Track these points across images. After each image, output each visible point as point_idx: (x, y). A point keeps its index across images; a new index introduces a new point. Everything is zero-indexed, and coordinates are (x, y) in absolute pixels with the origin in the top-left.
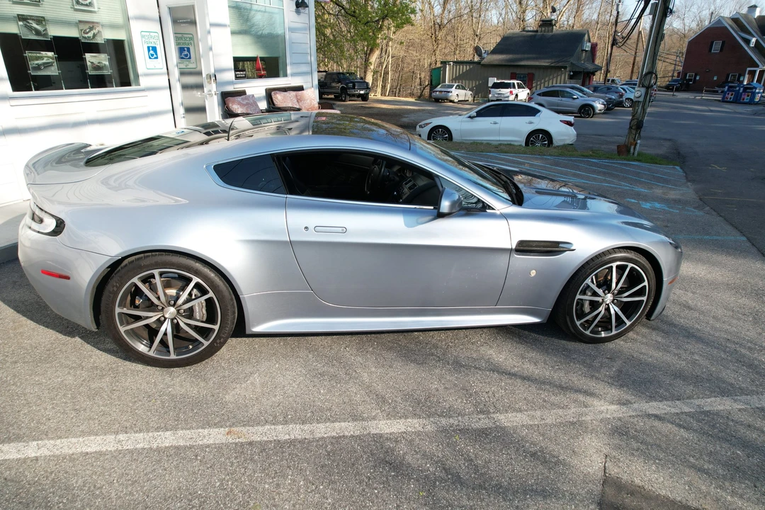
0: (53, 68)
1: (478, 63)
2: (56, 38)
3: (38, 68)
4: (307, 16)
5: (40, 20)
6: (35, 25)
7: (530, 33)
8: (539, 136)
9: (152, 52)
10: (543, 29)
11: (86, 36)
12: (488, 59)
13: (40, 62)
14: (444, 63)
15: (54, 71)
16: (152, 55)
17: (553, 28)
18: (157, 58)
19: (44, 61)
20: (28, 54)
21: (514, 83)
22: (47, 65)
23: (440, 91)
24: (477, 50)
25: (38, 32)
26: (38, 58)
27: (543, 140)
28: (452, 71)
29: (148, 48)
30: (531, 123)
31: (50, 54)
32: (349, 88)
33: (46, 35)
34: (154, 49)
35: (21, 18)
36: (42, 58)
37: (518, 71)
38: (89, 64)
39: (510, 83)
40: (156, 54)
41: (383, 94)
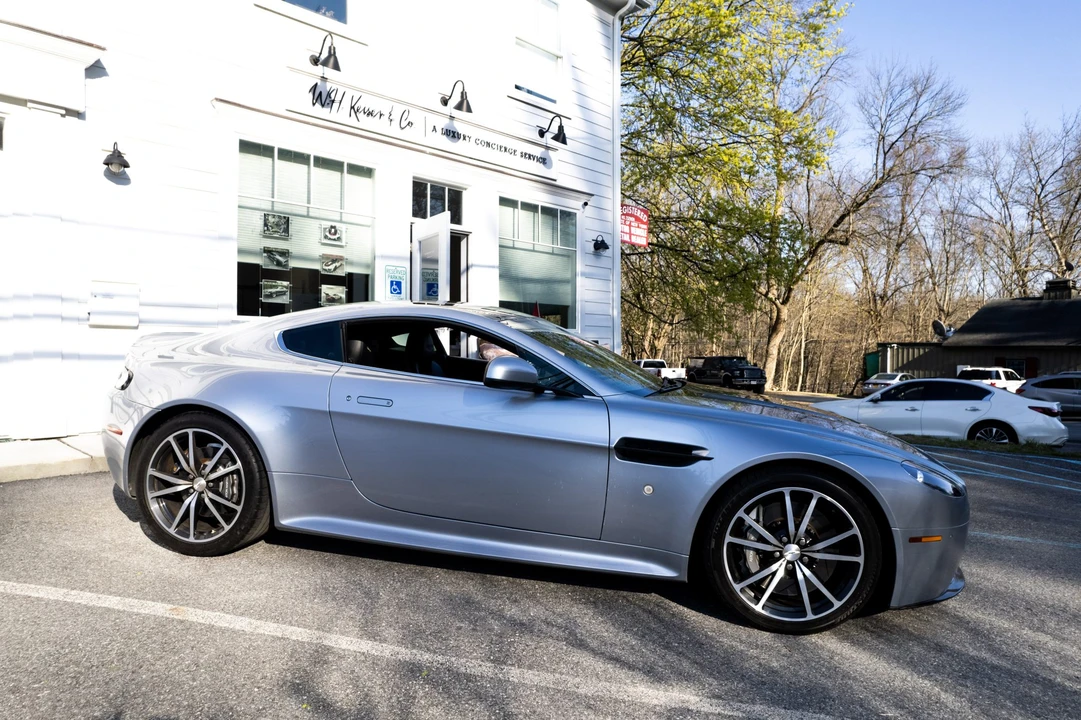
0: (284, 297)
1: (937, 345)
2: (295, 269)
3: (270, 296)
4: (610, 260)
5: (285, 253)
6: (278, 257)
7: (1032, 301)
8: (991, 431)
9: (395, 287)
10: (1052, 294)
11: (327, 268)
12: (953, 339)
13: (273, 290)
14: (883, 346)
15: (285, 300)
16: (395, 290)
17: (1070, 293)
18: (400, 293)
19: (278, 290)
20: (263, 282)
21: (997, 372)
22: (281, 294)
23: (874, 384)
24: (937, 327)
25: (279, 263)
26: (272, 287)
27: (999, 436)
28: (895, 356)
29: (392, 282)
30: (975, 410)
31: (286, 283)
32: (737, 377)
33: (286, 266)
34: (399, 284)
35: (268, 251)
36: (276, 287)
37: (1008, 356)
38: (323, 295)
39: (990, 372)
40: (400, 289)
41: (793, 387)
